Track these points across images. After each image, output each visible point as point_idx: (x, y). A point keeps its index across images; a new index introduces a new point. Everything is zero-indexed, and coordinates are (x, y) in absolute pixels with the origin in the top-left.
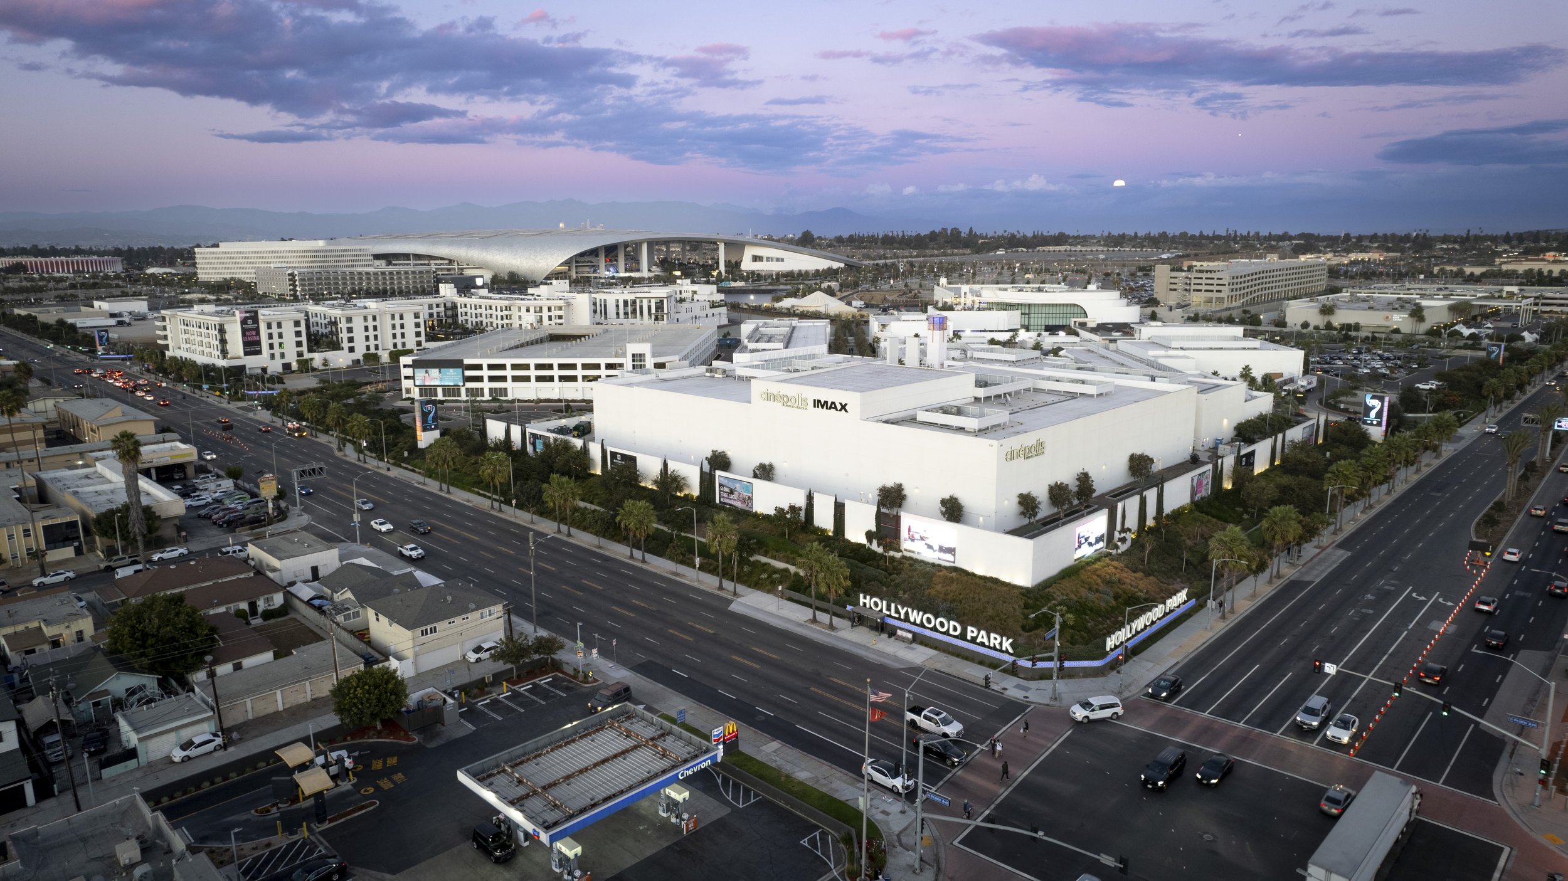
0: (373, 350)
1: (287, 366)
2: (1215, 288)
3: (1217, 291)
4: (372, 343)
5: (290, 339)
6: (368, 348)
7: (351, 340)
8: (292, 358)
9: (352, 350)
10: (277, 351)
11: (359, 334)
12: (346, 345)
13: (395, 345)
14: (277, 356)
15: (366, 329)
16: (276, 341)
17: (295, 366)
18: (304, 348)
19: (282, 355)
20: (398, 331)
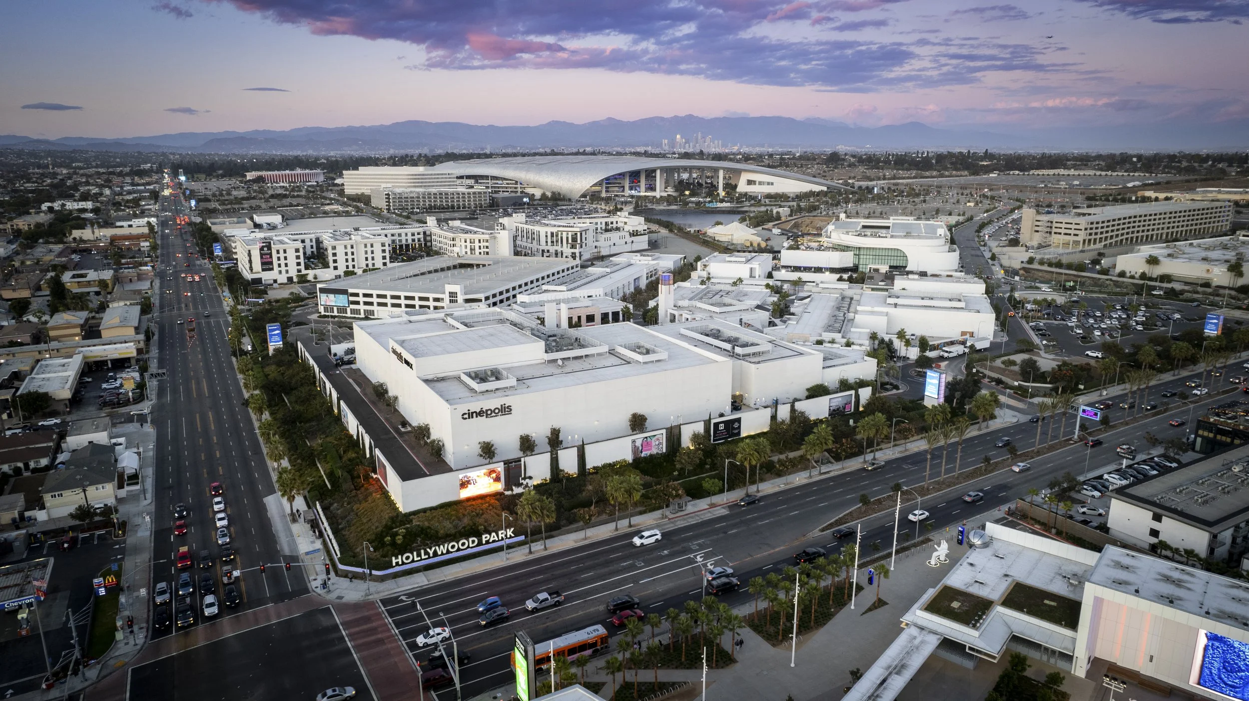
0: (351, 268)
1: (290, 279)
2: (1072, 232)
3: (1075, 235)
4: (350, 264)
5: (292, 261)
6: (347, 267)
7: (335, 261)
8: (293, 273)
9: (336, 268)
10: (283, 268)
11: (341, 258)
12: (332, 264)
13: (367, 265)
14: (284, 272)
15: (346, 254)
16: (282, 262)
17: (295, 280)
18: (302, 267)
19: (287, 272)
20: (369, 256)
